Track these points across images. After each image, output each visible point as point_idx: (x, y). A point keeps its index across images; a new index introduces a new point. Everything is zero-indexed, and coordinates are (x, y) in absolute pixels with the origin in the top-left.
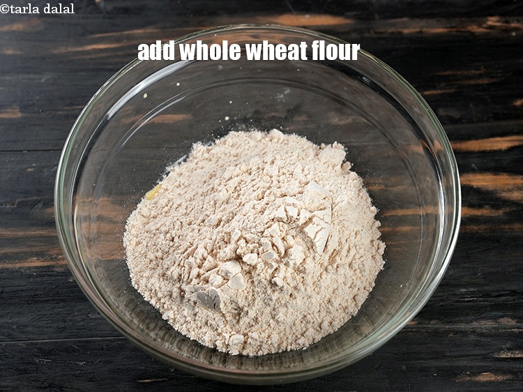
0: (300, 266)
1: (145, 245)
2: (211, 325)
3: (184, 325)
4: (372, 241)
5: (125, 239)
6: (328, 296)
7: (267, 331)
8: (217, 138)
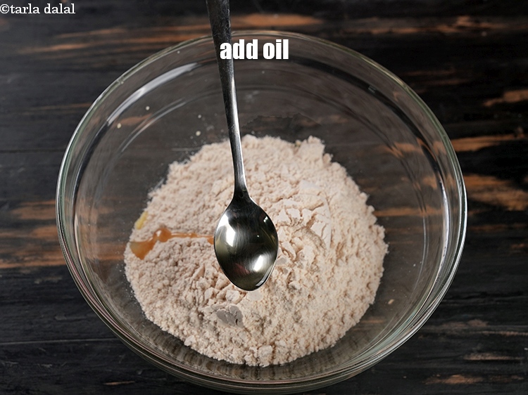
0: (313, 265)
1: (149, 275)
2: (235, 342)
3: (209, 347)
4: (370, 227)
5: (127, 274)
6: (343, 290)
7: (292, 337)
8: (191, 155)
